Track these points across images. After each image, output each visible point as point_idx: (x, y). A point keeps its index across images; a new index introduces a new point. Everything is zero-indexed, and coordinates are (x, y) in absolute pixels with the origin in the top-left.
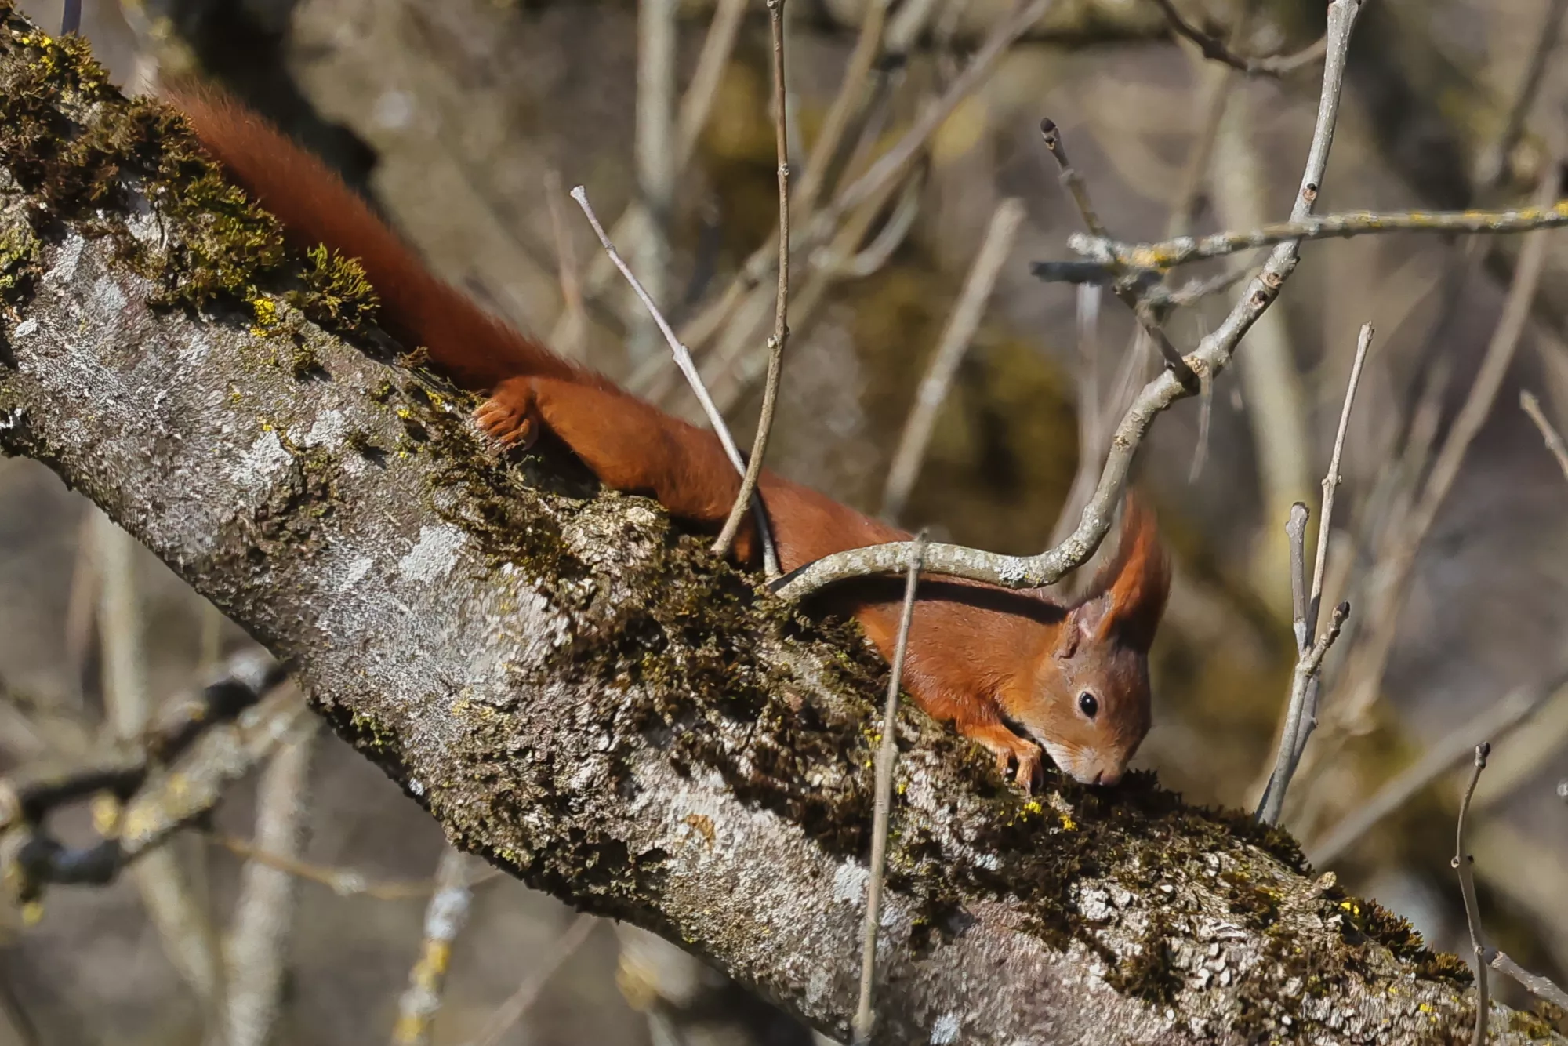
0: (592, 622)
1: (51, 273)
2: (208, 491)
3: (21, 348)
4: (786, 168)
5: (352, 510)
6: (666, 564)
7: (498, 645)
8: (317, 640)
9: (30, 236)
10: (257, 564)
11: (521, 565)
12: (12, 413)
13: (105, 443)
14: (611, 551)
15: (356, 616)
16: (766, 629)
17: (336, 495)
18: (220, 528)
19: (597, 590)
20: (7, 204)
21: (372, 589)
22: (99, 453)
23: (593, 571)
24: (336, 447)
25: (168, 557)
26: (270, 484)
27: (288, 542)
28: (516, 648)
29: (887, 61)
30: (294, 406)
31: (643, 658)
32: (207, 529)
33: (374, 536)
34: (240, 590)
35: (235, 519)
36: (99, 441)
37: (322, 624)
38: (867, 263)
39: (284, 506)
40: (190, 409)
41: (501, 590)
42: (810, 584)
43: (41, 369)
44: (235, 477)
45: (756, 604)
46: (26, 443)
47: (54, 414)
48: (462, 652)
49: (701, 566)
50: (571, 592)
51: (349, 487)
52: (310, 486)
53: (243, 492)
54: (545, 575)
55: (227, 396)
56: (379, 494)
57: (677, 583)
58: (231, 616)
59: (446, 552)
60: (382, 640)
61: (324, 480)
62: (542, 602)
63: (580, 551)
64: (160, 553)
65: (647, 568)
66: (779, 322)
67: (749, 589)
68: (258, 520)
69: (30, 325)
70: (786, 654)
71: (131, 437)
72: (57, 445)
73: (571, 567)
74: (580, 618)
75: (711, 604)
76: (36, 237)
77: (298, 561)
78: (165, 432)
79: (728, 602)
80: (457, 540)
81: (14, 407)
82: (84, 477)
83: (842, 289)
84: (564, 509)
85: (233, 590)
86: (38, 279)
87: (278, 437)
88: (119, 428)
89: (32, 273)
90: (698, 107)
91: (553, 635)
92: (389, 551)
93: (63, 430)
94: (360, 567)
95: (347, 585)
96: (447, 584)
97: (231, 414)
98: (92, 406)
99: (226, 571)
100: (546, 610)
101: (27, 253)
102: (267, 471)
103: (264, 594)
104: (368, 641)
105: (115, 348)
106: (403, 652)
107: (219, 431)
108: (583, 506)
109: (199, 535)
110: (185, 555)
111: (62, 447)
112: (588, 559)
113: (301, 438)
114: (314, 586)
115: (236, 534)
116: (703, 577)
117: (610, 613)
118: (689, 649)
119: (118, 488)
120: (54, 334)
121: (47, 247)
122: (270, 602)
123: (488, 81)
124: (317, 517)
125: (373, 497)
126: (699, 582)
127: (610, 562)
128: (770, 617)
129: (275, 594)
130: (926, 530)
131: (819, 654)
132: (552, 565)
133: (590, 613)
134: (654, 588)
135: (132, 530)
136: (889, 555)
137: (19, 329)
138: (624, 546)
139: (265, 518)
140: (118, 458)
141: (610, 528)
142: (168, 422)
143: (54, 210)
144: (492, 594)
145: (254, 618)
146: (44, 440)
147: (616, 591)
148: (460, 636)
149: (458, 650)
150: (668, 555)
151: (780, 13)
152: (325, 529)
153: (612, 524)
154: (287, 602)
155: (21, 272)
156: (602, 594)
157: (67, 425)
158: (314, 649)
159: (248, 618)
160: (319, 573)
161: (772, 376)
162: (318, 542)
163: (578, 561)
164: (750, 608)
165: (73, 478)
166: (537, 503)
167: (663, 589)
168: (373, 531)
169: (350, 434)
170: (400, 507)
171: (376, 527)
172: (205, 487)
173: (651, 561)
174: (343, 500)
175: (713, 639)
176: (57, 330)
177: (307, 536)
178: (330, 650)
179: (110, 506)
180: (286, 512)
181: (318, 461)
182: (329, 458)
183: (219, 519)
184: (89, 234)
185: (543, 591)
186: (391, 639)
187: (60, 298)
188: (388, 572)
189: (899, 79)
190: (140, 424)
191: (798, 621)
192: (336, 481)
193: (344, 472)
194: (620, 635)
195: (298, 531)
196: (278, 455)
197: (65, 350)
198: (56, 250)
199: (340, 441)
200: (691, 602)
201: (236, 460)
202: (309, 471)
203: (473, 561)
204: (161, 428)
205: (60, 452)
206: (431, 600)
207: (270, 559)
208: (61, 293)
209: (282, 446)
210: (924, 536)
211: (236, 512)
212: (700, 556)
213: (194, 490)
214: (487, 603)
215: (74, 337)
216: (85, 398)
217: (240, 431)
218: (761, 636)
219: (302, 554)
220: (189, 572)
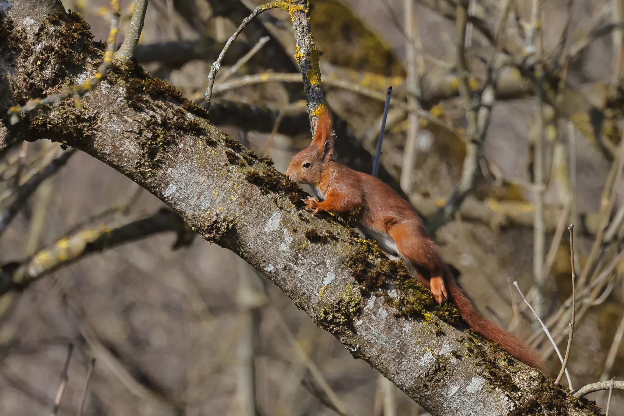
0: (521, 404)
1: (366, 307)
2: (412, 368)
3: (358, 328)
4: (574, 275)
5: (453, 373)
6: (542, 387)
7: (495, 410)
8: (443, 410)
9: (360, 296)
10: (426, 389)
11: (501, 388)
12: (356, 347)
13: (382, 355)
14: (526, 384)
15: (454, 403)
16: (570, 406)
17: (448, 369)
18: (415, 379)
19: (522, 395)
20: (354, 287)
21: (458, 395)
22: (381, 358)
23: (521, 390)
24: (448, 355)
25: (400, 387)
26: (429, 366)
27: (435, 382)
28: (499, 411)
29: (605, 245)
30: (436, 344)
31: (535, 414)
32: (411, 379)
33: (459, 380)
34: (421, 396)
35: (420, 376)
36: (381, 354)
37: (445, 405)
38: (599, 302)
39: (433, 372)
40: (407, 345)
41: (495, 395)
42: (582, 393)
43: (364, 334)
44: (419, 364)
45: (567, 398)
46: (360, 355)
47: (368, 347)
48: (484, 413)
49: (552, 388)
50: (515, 396)
51: (452, 367)
52: (441, 367)
53: (422, 368)
54: (507, 391)
55: (417, 341)
56: (460, 368)
57: (545, 393)
58: (419, 403)
59: (479, 385)
60: (462, 410)
61: (445, 365)
62: (507, 398)
63: (517, 384)
64: (398, 386)
65: (536, 389)
66: (572, 319)
67: (565, 394)
68: (426, 376)
69: (360, 322)
70: (576, 412)
71: (390, 353)
72: (369, 356)
73: (515, 388)
74: (517, 403)
75: (554, 399)
76: (362, 297)
77: (437, 388)
78: (399, 352)
79: (559, 398)
80: (482, 381)
81: (356, 345)
82: (377, 365)
83: (592, 309)
84: (512, 372)
85: (419, 396)
86: (363, 309)
87: (431, 353)
88: (386, 351)
89: (361, 307)
90: (551, 258)
91: (510, 408)
92: (463, 384)
93: (370, 351)
94: (455, 389)
95: (452, 394)
96: (480, 394)
97: (418, 346)
98: (378, 344)
99: (417, 391)
100: (508, 401)
101: (360, 301)
102: (429, 362)
103: (428, 397)
104: (458, 410)
105: (385, 328)
106: (468, 413)
107: (415, 351)
108: (518, 371)
109: (409, 381)
110: (405, 386)
111: (370, 357)
112: (519, 386)
113: (438, 353)
114: (442, 395)
115: (420, 380)
116: (552, 391)
117: (526, 401)
118: (548, 411)
119: (386, 368)
120: (367, 324)
121: (365, 300)
122: (429, 399)
123: (493, 251)
124: (443, 375)
125: (459, 369)
126: (551, 392)
127: (526, 387)
128: (571, 402)
129: (431, 397)
130: (614, 377)
131: (585, 412)
132: (509, 388)
133: (520, 402)
134: (538, 394)
135: (390, 380)
136: (605, 385)
137: (357, 323)
138: (530, 382)
139: (428, 376)
140: (386, 359)
141: (525, 377)
142: (400, 349)
143: (367, 289)
144: (492, 396)
145: (425, 404)
146: (365, 354)
147: (528, 395)
148: (484, 409)
149: (483, 412)
150: (542, 385)
151: (572, 231)
152: (445, 378)
153: (526, 376)
154: (434, 399)
155: (358, 307)
156: (524, 396)
157: (371, 350)
158: (442, 413)
159: (423, 404)
160: (443, 391)
161: (571, 334)
162: (443, 382)
163: (517, 387)
164: (565, 400)
165: (373, 365)
166: (505, 371)
167: (541, 394)
168: (459, 379)
169: (452, 351)
170: (466, 372)
171: (460, 378)
172: (411, 367)
173: (537, 387)
174: (450, 370)
175: (555, 408)
176: (368, 323)
177: (440, 381)
178: (447, 413)
179: (384, 373)
180: (434, 374)
181: (443, 359)
182: (446, 358)
183: (415, 376)
184: (377, 296)
185: (507, 395)
186: (464, 409)
187: (369, 314)
188: (463, 390)
189: (608, 250)
190: (392, 350)
191: (579, 403)
192: (448, 365)
193: (451, 362)
194: (529, 408)
195: (437, 379)
196: (431, 358)
197: (370, 329)
198: (368, 300)
199: (449, 353)
200: (549, 398)
201: (420, 359)
202: (440, 362)
203: (487, 387)
204: (398, 351)
205: (369, 358)
206: (475, 398)
207: (429, 387)
208: (369, 312)
209: (433, 355)
210: (614, 379)
211: (420, 374)
212: (551, 385)
213: (408, 368)
214: (491, 399)
215: (373, 325)
216: (377, 342)
217: (420, 351)
218: (569, 408)
219: (439, 386)
220: (406, 391)
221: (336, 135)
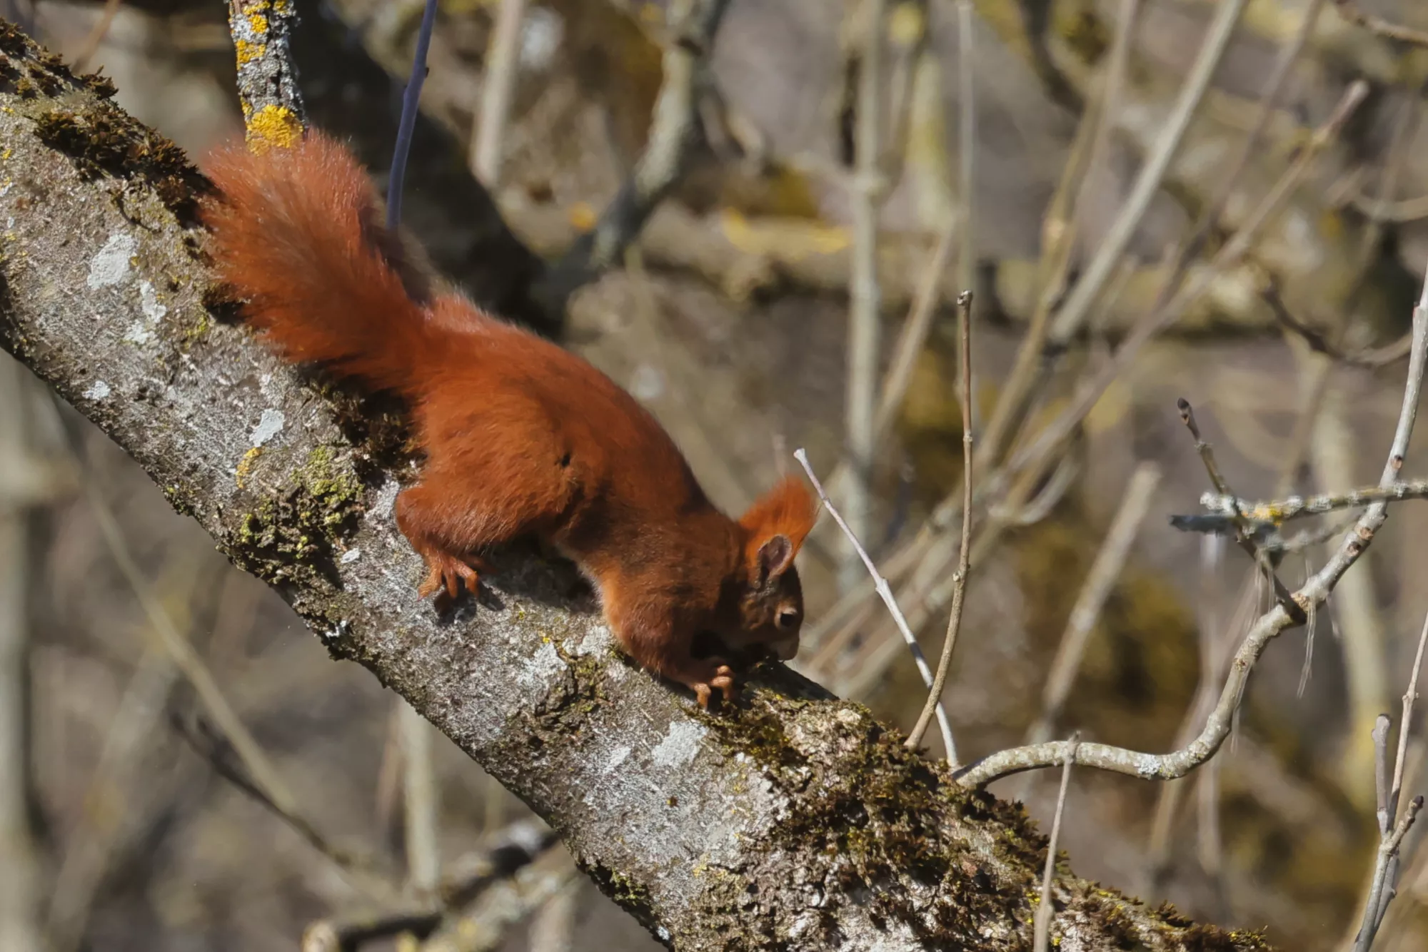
0: (808, 802)
1: (372, 512)
2: (497, 691)
3: (346, 572)
4: (971, 435)
5: (614, 707)
6: (868, 756)
7: (732, 819)
8: (584, 813)
9: (355, 481)
10: (535, 751)
11: (751, 754)
12: (339, 624)
13: (414, 650)
14: (824, 745)
15: (617, 794)
16: (948, 810)
17: (601, 695)
18: (506, 720)
19: (813, 776)
20: (337, 455)
21: (630, 772)
22: (409, 659)
23: (809, 761)
24: (602, 656)
25: (463, 743)
26: (547, 686)
27: (562, 732)
28: (746, 821)
29: (1051, 350)
30: (569, 623)
31: (848, 831)
32: (496, 721)
33: (632, 729)
34: (522, 771)
35: (519, 713)
36: (409, 648)
37: (589, 800)
38: (1031, 515)
39: (558, 704)
40: (484, 623)
41: (735, 774)
42: (985, 774)
43: (362, 589)
44: (519, 679)
45: (940, 789)
46: (349, 649)
47: (372, 626)
48: (702, 824)
49: (896, 758)
50: (791, 778)
51: (612, 689)
52: (580, 688)
53: (525, 691)
54: (769, 763)
55: (514, 613)
56: (637, 694)
57: (877, 771)
58: (514, 792)
59: (690, 742)
60: (637, 814)
61: (591, 683)
62: (767, 784)
63: (799, 744)
64: (457, 741)
65: (854, 759)
66: (963, 561)
67: (935, 777)
68: (538, 714)
69: (354, 554)
70: (965, 830)
71: (435, 646)
72: (374, 651)
73: (791, 757)
74: (798, 798)
75: (904, 789)
76: (360, 482)
77: (569, 748)
78: (462, 643)
79: (918, 788)
80: (699, 734)
81: (339, 620)
82: (397, 677)
83: (1012, 535)
84: (786, 710)
85: (516, 771)
86: (362, 516)
87: (555, 648)
88: (425, 638)
89: (356, 511)
90: (896, 386)
91: (776, 812)
92: (644, 741)
93: (380, 639)
94: (620, 754)
95: (609, 769)
96: (691, 769)
97: (517, 628)
98: (404, 619)
99: (511, 755)
100: (771, 791)
101: (353, 495)
102: (546, 674)
103: (541, 774)
104: (625, 814)
105: (423, 573)
106: (654, 824)
107: (507, 642)
108: (802, 708)
109: (490, 726)
110: (477, 741)
111: (379, 653)
112: (805, 751)
113: (574, 648)
114: (582, 769)
115: (520, 725)
116: (898, 767)
117: (823, 794)
118: (886, 825)
119: (424, 687)
120: (373, 561)
121: (369, 490)
122: (545, 781)
123: (724, 360)
124: (586, 713)
125: (632, 697)
126: (895, 771)
127: (823, 754)
128: (952, 801)
129: (550, 775)
130: (1079, 732)
131: (991, 831)
132: (776, 755)
133: (806, 795)
134: (859, 775)
135: (434, 721)
136: (1049, 752)
137: (345, 557)
138: (835, 741)
139: (543, 713)
140: (424, 663)
141: (824, 726)
142: (465, 634)
143: (375, 460)
144: (727, 777)
145: (533, 794)
146: (364, 647)
147: (827, 777)
148: (701, 811)
149: (699, 823)
150: (870, 749)
151: (968, 310)
152: (592, 722)
153: (825, 723)
154: (559, 781)
155: (348, 510)
156: (816, 779)
157: (382, 635)
158: (581, 820)
159: (528, 793)
160: (586, 758)
161: (956, 604)
162: (586, 732)
163: (797, 753)
164: (935, 792)
165: (387, 678)
166: (764, 705)
167: (866, 776)
168: (631, 725)
169: (613, 646)
170: (654, 705)
171: (634, 722)
172: (495, 687)
173: (857, 753)
174: (607, 699)
175: (905, 817)
176: (376, 558)
177: (577, 728)
178: (594, 821)
179: (417, 701)
180: (560, 708)
181: (588, 667)
182: (596, 665)
183: (506, 714)
184: (403, 480)
185: (769, 777)
186: (645, 812)
187: (379, 531)
188: (643, 758)
189: (1062, 364)
190: (442, 636)
191: (975, 804)
192: (601, 684)
193: (608, 676)
194: (830, 813)
195: (570, 724)
196: (554, 662)
197: (382, 574)
198: (376, 493)
199: (605, 651)
200: (888, 787)
201: (521, 666)
202: (580, 676)
203: (712, 750)
204: (459, 639)
205: (377, 657)
206: (678, 782)
207: (546, 746)
208: (380, 528)
209: (558, 654)
210: (1077, 736)
211: (520, 708)
212: (895, 750)
213: (485, 689)
214: (723, 785)
215: (390, 563)
216: (398, 613)
217: (524, 642)
218: (944, 816)
219: (572, 742)
220: (480, 756)
221: (298, 15)
